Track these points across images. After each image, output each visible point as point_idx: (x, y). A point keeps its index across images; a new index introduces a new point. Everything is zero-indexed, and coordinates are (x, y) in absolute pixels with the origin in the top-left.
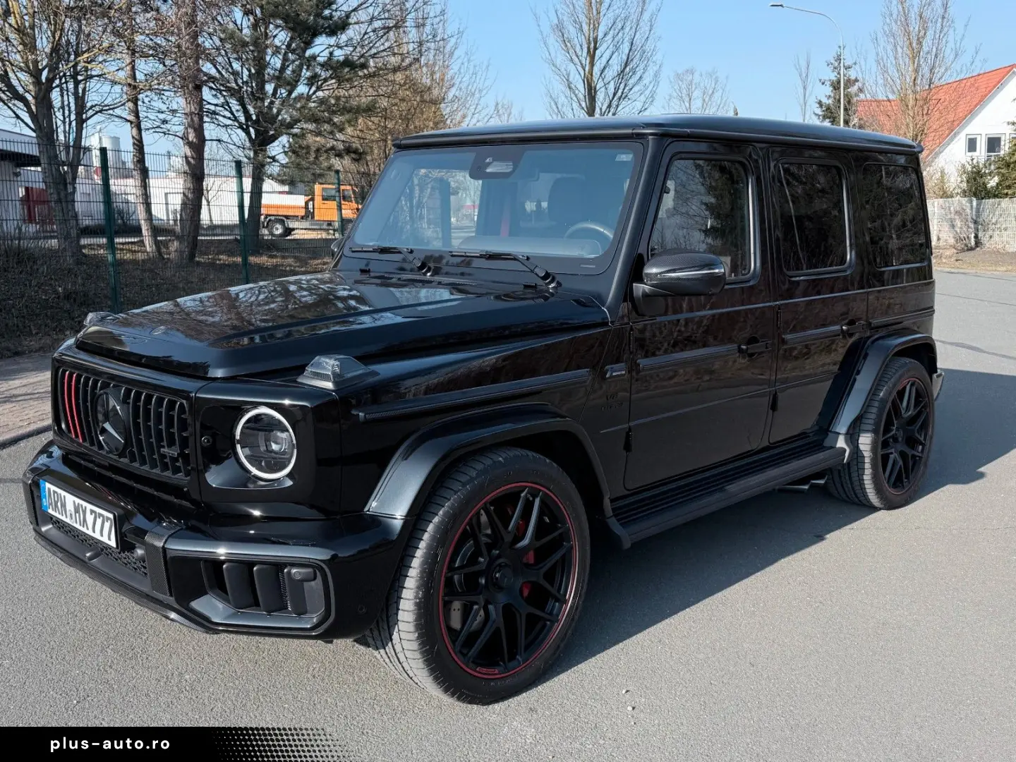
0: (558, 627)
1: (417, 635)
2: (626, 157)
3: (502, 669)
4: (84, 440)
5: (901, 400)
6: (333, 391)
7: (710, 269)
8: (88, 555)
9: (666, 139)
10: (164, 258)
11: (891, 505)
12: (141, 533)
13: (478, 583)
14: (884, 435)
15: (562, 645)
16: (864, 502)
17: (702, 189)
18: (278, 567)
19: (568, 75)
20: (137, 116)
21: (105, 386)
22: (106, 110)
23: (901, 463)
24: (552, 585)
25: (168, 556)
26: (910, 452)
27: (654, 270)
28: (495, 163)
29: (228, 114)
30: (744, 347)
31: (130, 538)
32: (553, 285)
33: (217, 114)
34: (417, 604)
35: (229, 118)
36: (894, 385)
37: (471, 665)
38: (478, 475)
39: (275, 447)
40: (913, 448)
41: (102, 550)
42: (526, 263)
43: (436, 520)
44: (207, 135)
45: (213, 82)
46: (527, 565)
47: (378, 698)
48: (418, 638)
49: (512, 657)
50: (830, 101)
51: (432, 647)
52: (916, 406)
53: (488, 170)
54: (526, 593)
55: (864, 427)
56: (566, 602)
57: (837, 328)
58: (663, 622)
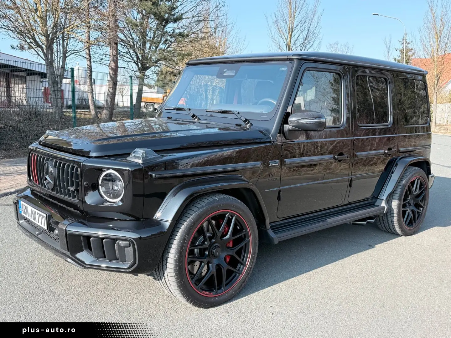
0: (241, 277)
1: (175, 274)
2: (284, 69)
3: (214, 293)
4: (39, 184)
5: (413, 186)
6: (142, 164)
7: (319, 119)
8: (37, 233)
9: (302, 61)
10: (98, 118)
11: (406, 234)
12: (57, 223)
13: (204, 254)
14: (404, 201)
15: (243, 284)
16: (394, 232)
17: (332, 91)
18: (114, 240)
19: (280, 43)
20: (90, 56)
21: (48, 160)
22: (76, 53)
23: (412, 215)
24: (240, 258)
25: (67, 234)
26: (416, 210)
27: (294, 119)
28: (228, 71)
29: (129, 57)
30: (337, 157)
31: (53, 225)
32: (248, 125)
33: (124, 56)
34: (175, 261)
35: (129, 58)
36: (409, 179)
37: (200, 290)
38: (206, 205)
39: (116, 188)
40: (418, 209)
41: (43, 231)
42: (238, 115)
43: (185, 223)
44: (119, 65)
45: (123, 42)
46: (229, 248)
47: (159, 303)
48: (175, 275)
49: (220, 288)
50: (400, 58)
51: (182, 280)
52: (420, 189)
53: (225, 74)
54: (228, 260)
55: (394, 197)
56: (246, 265)
57: (383, 151)
58: (293, 278)
